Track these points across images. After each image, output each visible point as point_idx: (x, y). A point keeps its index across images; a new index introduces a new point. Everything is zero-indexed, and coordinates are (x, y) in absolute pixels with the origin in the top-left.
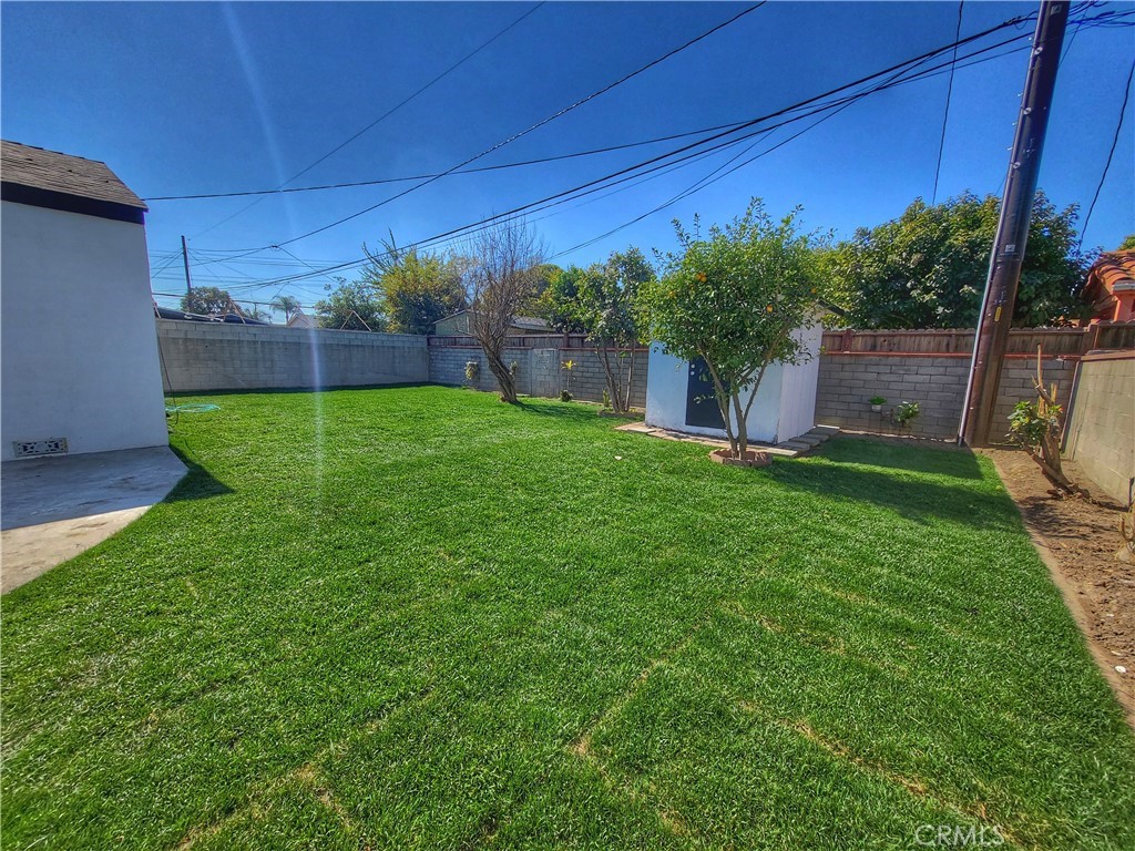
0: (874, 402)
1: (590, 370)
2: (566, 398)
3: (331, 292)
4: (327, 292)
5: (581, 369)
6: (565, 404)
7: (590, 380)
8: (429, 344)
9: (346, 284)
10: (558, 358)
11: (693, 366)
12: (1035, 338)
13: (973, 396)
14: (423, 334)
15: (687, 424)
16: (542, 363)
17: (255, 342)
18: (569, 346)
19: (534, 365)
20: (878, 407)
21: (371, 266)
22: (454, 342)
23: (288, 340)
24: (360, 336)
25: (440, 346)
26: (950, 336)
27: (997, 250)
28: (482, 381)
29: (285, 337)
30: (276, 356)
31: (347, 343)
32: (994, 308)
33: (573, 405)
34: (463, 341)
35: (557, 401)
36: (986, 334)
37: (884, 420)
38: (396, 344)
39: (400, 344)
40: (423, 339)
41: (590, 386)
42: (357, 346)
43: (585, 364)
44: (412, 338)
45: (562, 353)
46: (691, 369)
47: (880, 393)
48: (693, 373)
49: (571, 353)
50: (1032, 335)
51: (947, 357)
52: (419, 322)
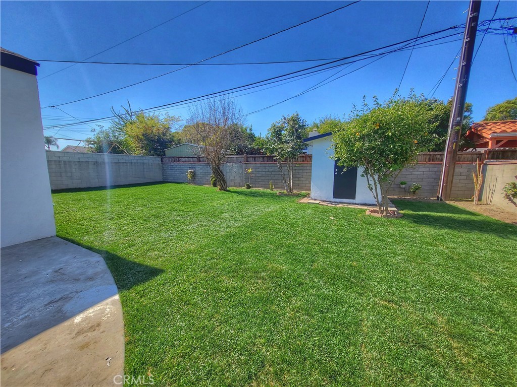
0: (402, 184)
1: (260, 173)
2: (249, 187)
3: (95, 133)
4: (93, 133)
5: (254, 172)
6: (249, 190)
7: (260, 178)
8: (162, 161)
9: (104, 129)
10: (242, 167)
11: (337, 170)
12: (463, 155)
13: (445, 180)
14: (159, 156)
15: (333, 198)
16: (232, 169)
17: (59, 162)
18: (247, 161)
19: (228, 171)
20: (404, 186)
21: (117, 120)
22: (178, 160)
23: (81, 160)
24: (124, 157)
25: (169, 162)
26: (431, 155)
27: (453, 119)
28: (197, 180)
29: (79, 158)
30: (74, 170)
31: (117, 161)
32: (453, 143)
33: (253, 191)
34: (184, 159)
35: (244, 189)
36: (450, 154)
37: (406, 191)
38: (145, 161)
39: (147, 161)
40: (159, 159)
41: (261, 180)
42: (123, 163)
43: (257, 170)
44: (153, 158)
45: (244, 165)
46: (335, 172)
47: (402, 180)
48: (336, 173)
49: (249, 165)
50: (462, 154)
51: (430, 164)
52: (155, 150)
